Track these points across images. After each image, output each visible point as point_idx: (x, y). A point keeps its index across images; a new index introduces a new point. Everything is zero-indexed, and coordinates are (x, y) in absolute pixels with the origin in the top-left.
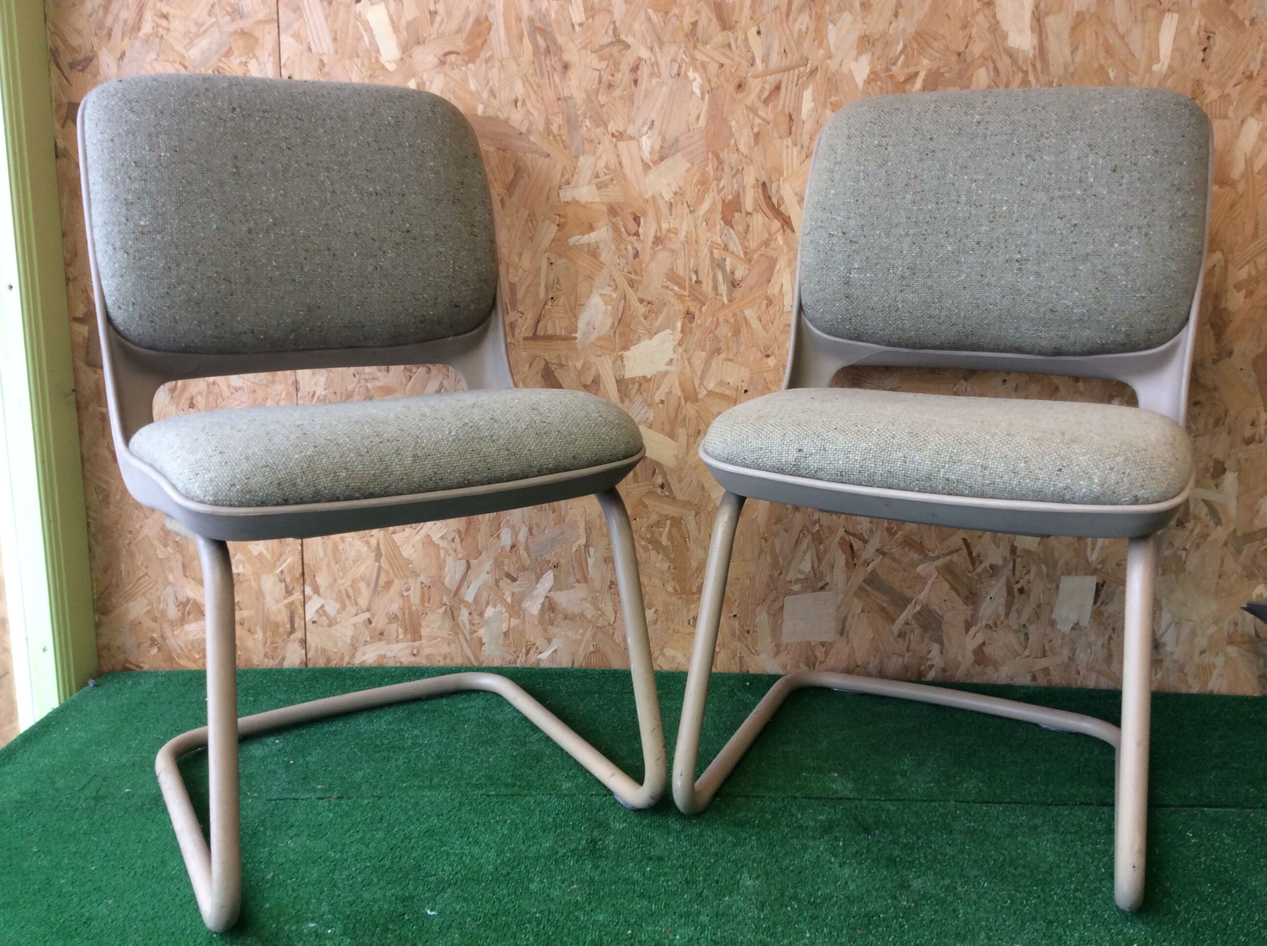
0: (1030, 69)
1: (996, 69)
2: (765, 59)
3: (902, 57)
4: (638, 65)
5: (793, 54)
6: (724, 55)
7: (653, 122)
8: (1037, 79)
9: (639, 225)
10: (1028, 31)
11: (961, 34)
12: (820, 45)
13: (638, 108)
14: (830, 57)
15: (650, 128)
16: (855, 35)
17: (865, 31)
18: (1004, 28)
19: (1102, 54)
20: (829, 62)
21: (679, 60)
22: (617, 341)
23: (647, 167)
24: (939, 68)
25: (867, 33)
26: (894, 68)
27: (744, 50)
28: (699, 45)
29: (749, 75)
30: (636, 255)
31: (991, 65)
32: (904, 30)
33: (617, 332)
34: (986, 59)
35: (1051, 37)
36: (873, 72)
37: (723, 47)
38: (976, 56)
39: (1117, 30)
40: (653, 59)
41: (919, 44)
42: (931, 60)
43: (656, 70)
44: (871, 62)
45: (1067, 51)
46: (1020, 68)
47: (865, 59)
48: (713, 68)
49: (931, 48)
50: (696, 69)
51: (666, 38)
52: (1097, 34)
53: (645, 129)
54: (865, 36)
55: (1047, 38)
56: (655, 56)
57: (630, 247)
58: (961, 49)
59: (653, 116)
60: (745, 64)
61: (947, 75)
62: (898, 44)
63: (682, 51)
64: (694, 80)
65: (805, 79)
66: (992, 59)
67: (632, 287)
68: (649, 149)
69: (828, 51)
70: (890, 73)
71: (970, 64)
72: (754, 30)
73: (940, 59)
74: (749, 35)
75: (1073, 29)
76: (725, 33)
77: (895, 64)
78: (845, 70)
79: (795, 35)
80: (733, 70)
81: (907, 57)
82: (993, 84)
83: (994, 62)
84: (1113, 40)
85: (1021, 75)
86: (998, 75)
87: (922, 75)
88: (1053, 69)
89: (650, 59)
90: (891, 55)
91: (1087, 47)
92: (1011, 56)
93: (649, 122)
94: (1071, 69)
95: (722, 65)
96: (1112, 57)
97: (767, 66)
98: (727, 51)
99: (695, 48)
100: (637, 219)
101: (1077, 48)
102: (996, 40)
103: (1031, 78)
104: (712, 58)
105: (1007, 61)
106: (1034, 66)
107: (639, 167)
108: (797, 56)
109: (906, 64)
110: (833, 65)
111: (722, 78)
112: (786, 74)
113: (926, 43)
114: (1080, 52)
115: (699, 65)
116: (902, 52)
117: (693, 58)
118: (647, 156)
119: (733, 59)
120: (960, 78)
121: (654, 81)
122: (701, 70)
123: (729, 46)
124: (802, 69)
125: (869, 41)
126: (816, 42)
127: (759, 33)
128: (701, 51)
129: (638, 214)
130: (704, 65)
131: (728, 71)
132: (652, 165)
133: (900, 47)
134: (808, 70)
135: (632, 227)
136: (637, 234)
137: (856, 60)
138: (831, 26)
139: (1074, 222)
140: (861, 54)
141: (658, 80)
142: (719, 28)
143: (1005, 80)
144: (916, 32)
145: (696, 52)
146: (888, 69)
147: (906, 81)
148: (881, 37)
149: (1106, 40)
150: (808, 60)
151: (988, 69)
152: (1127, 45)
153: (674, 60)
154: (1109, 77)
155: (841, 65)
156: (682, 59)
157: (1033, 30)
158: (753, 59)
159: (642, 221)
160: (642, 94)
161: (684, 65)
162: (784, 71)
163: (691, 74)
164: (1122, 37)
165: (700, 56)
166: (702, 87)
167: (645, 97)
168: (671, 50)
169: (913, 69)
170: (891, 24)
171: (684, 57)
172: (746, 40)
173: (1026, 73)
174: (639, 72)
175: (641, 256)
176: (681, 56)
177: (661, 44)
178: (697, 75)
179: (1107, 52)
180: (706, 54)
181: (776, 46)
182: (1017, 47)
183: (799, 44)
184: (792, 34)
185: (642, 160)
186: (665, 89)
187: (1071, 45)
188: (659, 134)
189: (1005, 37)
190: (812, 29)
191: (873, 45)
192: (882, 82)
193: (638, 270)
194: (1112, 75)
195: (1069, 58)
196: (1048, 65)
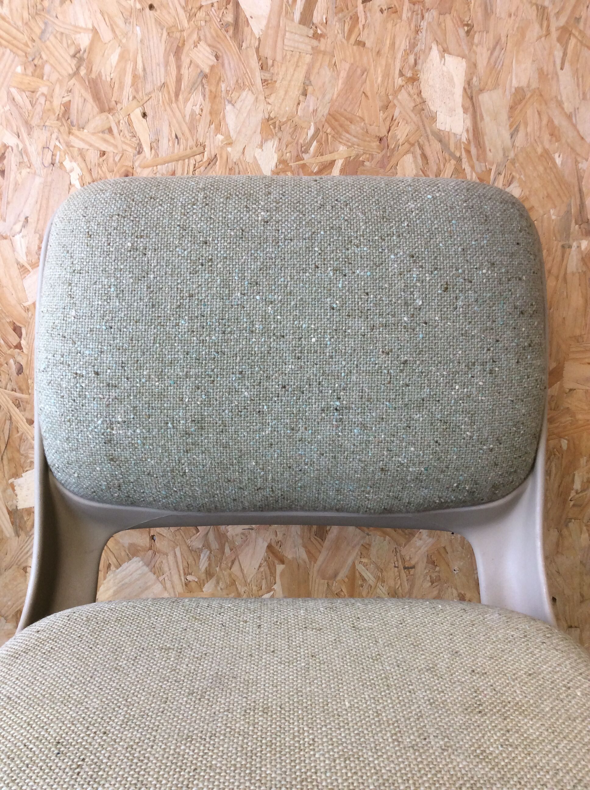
0: (464, 155)
1: (424, 156)
2: (154, 146)
3: (315, 143)
4: (4, 154)
5: (187, 140)
6: (105, 141)
7: (26, 218)
8: (473, 167)
9: (20, 336)
10: (460, 110)
11: (381, 115)
12: (218, 130)
13: (8, 203)
14: (230, 144)
15: (24, 226)
16: (257, 118)
17: (269, 113)
18: (432, 108)
19: (546, 137)
20: (229, 149)
21: (52, 148)
22: (6, 468)
23: (23, 270)
24: (358, 156)
25: (272, 115)
26: (305, 156)
27: (128, 135)
28: (75, 130)
29: (137, 164)
30: (20, 370)
31: (418, 152)
32: (315, 111)
33: (5, 457)
34: (413, 145)
35: (487, 119)
36: (282, 161)
37: (103, 132)
38: (401, 142)
39: (563, 109)
40: (21, 146)
41: (333, 129)
42: (349, 147)
43: (26, 160)
44: (279, 149)
45: (506, 134)
46: (452, 155)
47: (271, 146)
48: (93, 156)
49: (348, 132)
50: (73, 158)
51: (35, 122)
52: (539, 113)
53: (18, 227)
54: (269, 119)
55: (482, 118)
56: (23, 142)
57: (12, 361)
58: (383, 132)
59: (27, 212)
60: (131, 151)
61: (367, 164)
62: (309, 129)
63: (54, 136)
64: (72, 171)
65: (202, 168)
66: (419, 144)
67: (18, 406)
68: (24, 250)
69: (228, 136)
70: (302, 162)
71: (393, 150)
72: (138, 112)
73: (358, 145)
74: (132, 116)
75: (512, 108)
76: (104, 115)
77: (306, 151)
78: (248, 158)
79: (187, 118)
80: (117, 159)
81: (320, 143)
82: (421, 173)
83: (421, 148)
84: (559, 120)
85: (453, 162)
86: (427, 163)
87: (339, 164)
88: (490, 155)
89: (17, 146)
90: (301, 141)
91: (529, 129)
92: (440, 141)
93: (22, 219)
94: (512, 155)
95: (103, 153)
96: (558, 140)
97: (157, 155)
98: (107, 136)
99: (69, 133)
100: (17, 330)
101: (517, 130)
102: (423, 122)
103: (465, 165)
104: (91, 145)
105: (438, 146)
106: (468, 152)
107: (15, 271)
108: (191, 143)
109: (320, 152)
110: (234, 152)
111: (105, 168)
112: (180, 162)
113: (341, 126)
114: (521, 135)
115: (76, 152)
116: (314, 137)
117: (69, 145)
118: (23, 259)
119: (116, 146)
120: (383, 166)
121: (25, 171)
122: (79, 158)
123: (110, 130)
124: (198, 158)
125: (274, 124)
126: (213, 126)
127: (144, 115)
128: (77, 137)
129: (18, 324)
130: (82, 154)
131: (111, 160)
132: (29, 268)
133: (311, 132)
134: (205, 159)
135: (13, 339)
136: (19, 346)
137: (261, 146)
138: (229, 107)
139: (403, 358)
140: (266, 140)
141: (28, 170)
142: (96, 109)
143: (435, 168)
144: (329, 114)
145: (71, 137)
146: (298, 158)
147: (320, 172)
148: (288, 120)
149: (550, 121)
150: (204, 147)
151: (415, 157)
152: (574, 126)
153: (46, 147)
154: (554, 163)
155: (243, 153)
156: (55, 146)
157: (465, 111)
158: (140, 145)
159: (24, 331)
160: (12, 187)
161: (58, 154)
162: (177, 161)
163: (68, 164)
164: (569, 117)
165: (77, 143)
166: (81, 178)
167: (15, 190)
168: (41, 136)
169: (328, 158)
170: (299, 104)
171: (58, 144)
172: (130, 123)
173: (459, 160)
174: (5, 162)
175: (26, 371)
176: (54, 142)
177: (30, 128)
178: (74, 165)
179: (552, 135)
180: (83, 140)
181: (165, 130)
182: (448, 129)
183: (193, 127)
184: (184, 117)
185: (18, 263)
186: (38, 181)
187: (511, 126)
188: (35, 232)
189: (433, 118)
190: (207, 110)
191: (280, 128)
192: (292, 172)
193: (24, 387)
194: (558, 161)
195: (508, 142)
196: (484, 151)
